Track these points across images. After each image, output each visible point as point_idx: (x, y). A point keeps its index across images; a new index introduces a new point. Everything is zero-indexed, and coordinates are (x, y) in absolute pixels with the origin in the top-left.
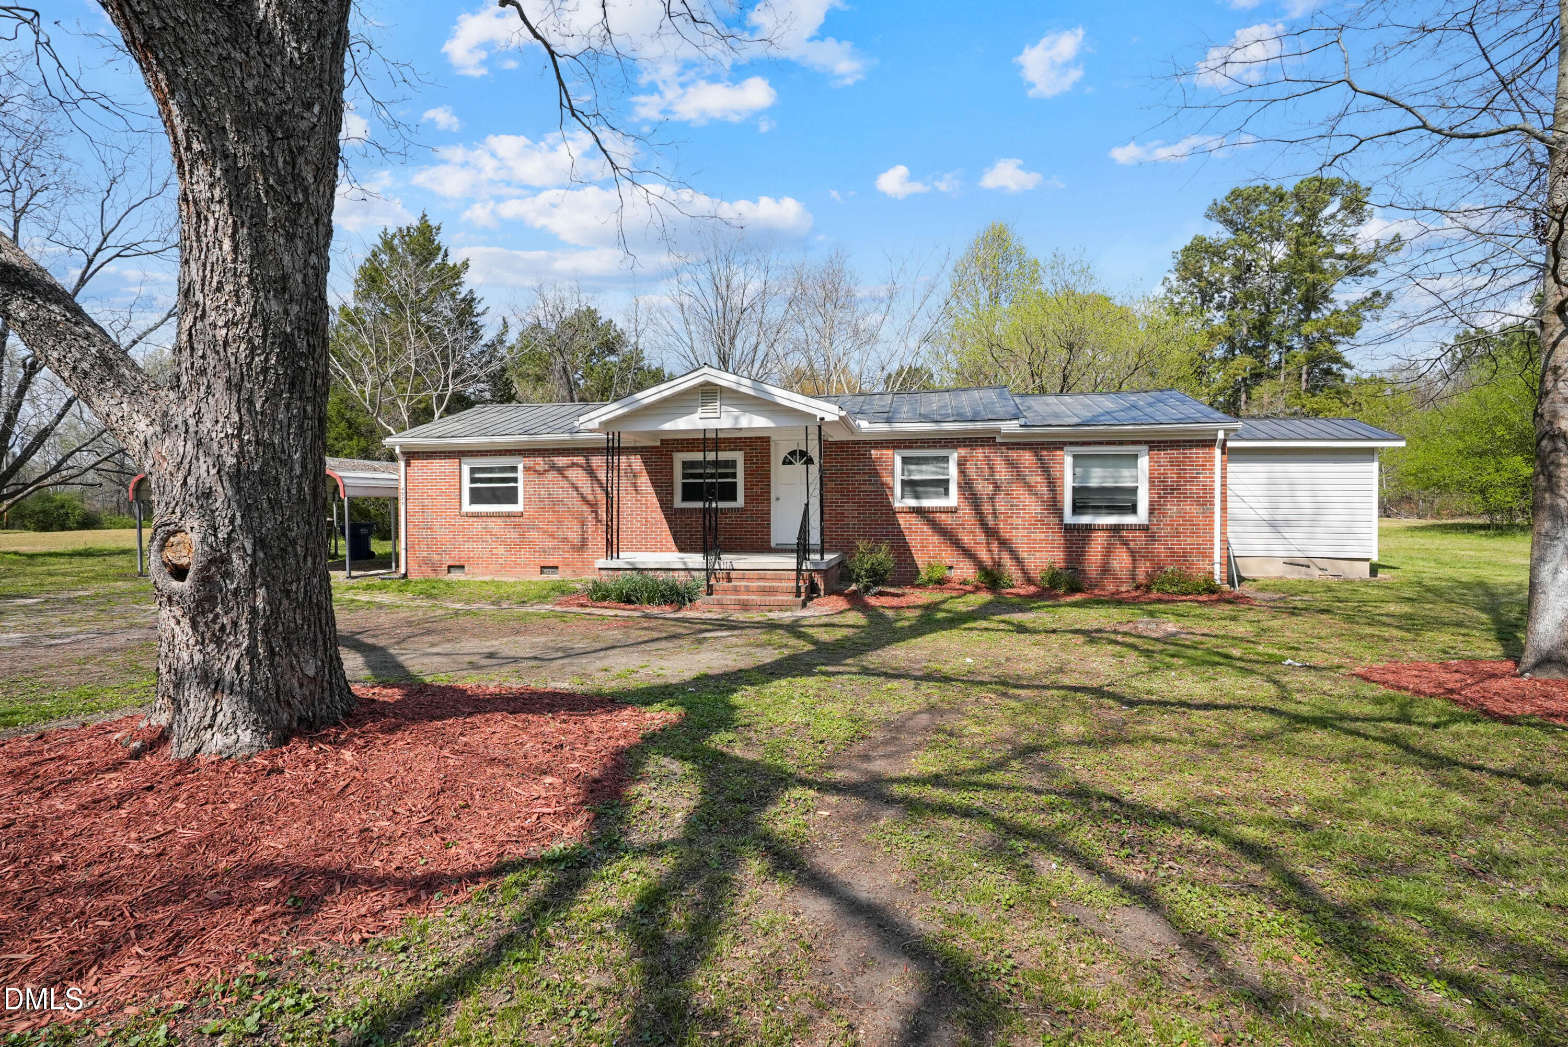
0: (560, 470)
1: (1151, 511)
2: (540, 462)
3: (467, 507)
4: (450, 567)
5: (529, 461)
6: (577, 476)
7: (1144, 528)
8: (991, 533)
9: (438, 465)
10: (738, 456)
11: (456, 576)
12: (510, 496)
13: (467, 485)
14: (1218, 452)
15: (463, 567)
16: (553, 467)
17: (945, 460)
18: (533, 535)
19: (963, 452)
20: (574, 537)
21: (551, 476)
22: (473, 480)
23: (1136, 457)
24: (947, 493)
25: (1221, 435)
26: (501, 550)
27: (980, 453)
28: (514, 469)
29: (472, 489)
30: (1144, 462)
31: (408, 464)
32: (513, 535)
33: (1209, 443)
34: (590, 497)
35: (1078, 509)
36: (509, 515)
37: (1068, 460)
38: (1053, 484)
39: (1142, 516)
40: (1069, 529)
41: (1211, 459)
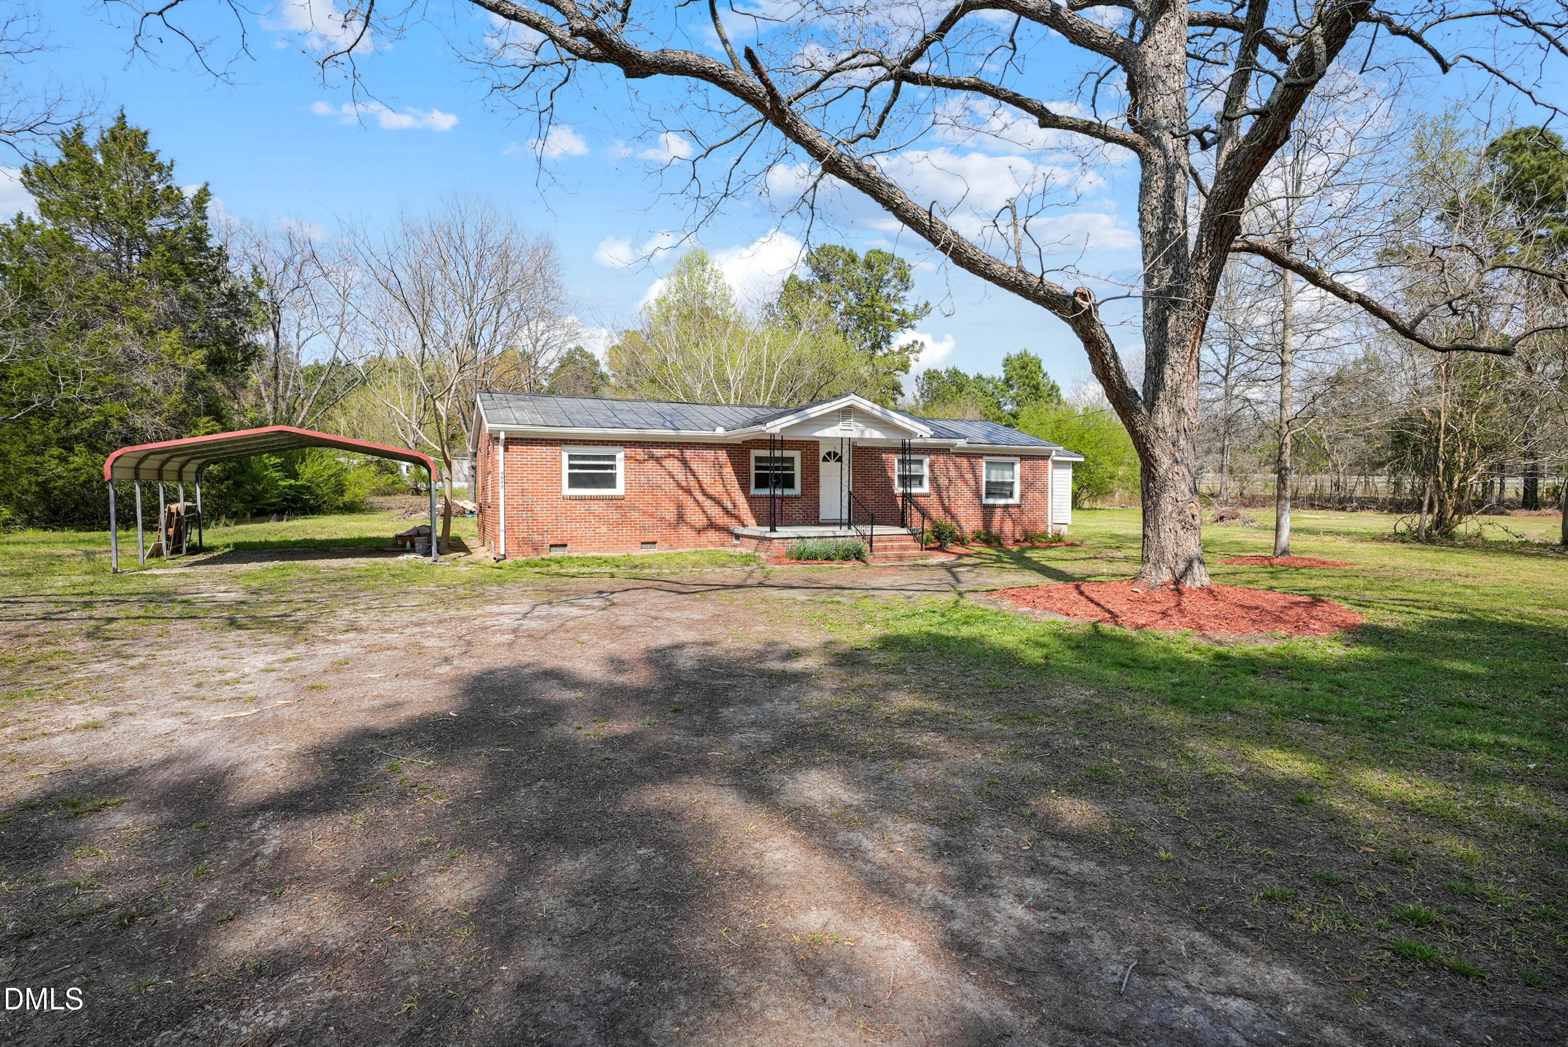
0: (658, 460)
1: (1022, 496)
2: (640, 453)
3: (567, 491)
4: (551, 546)
5: (631, 452)
6: (673, 465)
7: (1019, 506)
8: (947, 510)
9: (537, 450)
10: (796, 455)
11: (557, 553)
12: (610, 481)
13: (566, 471)
14: (1050, 462)
15: (565, 545)
16: (652, 457)
17: (920, 462)
18: (634, 515)
19: (933, 457)
20: (671, 516)
21: (650, 464)
22: (571, 467)
23: (1013, 464)
24: (921, 484)
25: (1054, 453)
26: (604, 529)
27: (941, 459)
28: (613, 458)
29: (570, 474)
30: (1017, 467)
31: (506, 450)
32: (615, 515)
33: (1046, 458)
34: (684, 484)
35: (988, 494)
36: (612, 498)
37: (984, 464)
38: (977, 479)
39: (1016, 500)
40: (986, 507)
41: (1046, 468)
